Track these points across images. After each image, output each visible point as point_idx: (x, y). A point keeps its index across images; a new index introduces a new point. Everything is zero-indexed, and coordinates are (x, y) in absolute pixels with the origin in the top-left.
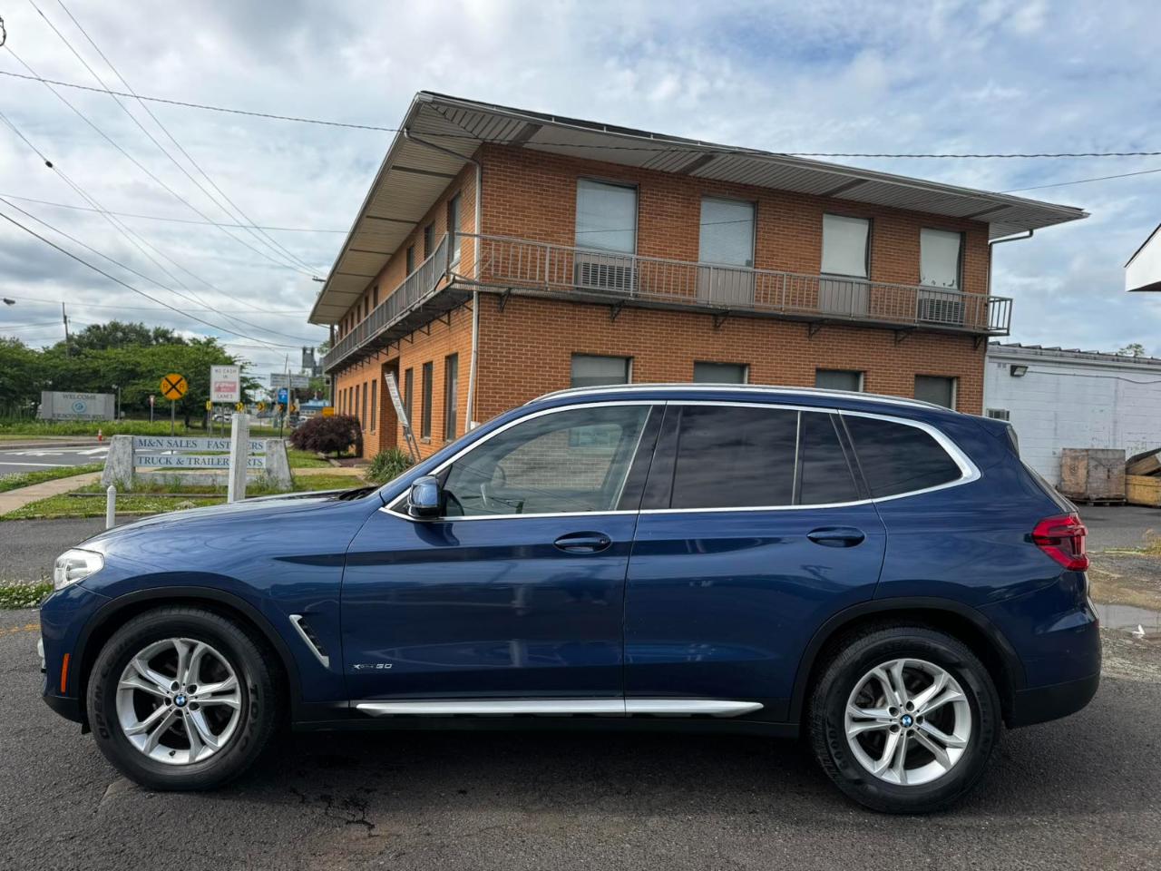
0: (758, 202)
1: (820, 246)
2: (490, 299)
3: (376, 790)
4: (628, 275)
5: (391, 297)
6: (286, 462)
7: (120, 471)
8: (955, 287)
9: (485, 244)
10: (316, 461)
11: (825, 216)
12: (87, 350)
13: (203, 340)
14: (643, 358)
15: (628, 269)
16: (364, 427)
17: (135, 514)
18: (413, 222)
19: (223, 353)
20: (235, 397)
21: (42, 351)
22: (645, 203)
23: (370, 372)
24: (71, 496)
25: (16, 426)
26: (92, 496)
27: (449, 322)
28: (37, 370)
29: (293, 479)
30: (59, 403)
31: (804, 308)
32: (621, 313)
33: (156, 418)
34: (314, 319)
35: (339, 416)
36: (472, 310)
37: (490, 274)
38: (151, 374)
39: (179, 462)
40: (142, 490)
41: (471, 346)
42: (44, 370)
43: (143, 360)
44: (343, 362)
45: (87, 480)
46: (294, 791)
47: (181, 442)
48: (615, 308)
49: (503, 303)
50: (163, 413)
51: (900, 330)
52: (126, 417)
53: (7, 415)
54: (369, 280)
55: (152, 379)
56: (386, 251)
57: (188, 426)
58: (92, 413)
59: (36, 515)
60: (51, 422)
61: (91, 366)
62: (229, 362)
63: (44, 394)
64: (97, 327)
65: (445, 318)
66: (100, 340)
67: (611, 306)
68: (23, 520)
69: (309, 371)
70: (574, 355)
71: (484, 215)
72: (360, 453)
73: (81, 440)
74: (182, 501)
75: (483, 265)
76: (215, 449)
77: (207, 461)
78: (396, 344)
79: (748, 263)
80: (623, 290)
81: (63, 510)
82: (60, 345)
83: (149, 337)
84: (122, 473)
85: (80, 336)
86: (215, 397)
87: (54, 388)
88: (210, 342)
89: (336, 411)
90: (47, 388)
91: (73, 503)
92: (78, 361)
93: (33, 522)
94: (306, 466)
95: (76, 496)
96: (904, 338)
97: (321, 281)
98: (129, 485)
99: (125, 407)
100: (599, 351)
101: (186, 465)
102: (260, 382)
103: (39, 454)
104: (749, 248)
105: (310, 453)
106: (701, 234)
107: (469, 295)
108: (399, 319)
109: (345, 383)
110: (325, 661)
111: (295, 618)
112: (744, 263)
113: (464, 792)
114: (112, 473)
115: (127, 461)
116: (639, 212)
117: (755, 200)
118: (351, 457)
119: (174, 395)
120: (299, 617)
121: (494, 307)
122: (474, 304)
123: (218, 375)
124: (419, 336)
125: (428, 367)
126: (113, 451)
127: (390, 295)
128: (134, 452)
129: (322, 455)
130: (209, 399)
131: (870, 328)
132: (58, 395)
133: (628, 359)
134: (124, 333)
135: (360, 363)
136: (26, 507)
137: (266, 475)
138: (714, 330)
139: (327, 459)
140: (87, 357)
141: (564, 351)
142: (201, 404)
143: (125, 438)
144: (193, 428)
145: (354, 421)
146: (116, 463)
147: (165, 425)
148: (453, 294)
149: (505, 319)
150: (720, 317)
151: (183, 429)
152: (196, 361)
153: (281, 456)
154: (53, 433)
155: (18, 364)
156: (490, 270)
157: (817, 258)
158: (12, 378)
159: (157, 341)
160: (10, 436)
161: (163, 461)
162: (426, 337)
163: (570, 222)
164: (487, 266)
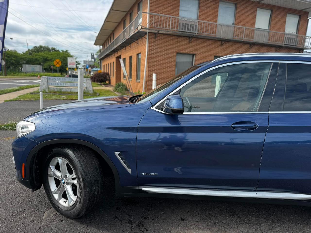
0: (237, 4)
1: (255, 19)
2: (152, 35)
3: (148, 218)
4: (196, 27)
5: (119, 36)
6: (91, 85)
7: (44, 87)
8: (295, 33)
9: (151, 16)
10: (98, 85)
11: (258, 9)
12: (34, 53)
13: (65, 51)
14: (198, 55)
15: (196, 25)
16: (111, 76)
17: (49, 100)
18: (126, 12)
19: (70, 54)
20: (75, 67)
21: (22, 53)
22: (201, 3)
23: (113, 60)
24: (31, 94)
25: (17, 74)
26: (37, 94)
27: (138, 43)
28: (21, 58)
29: (93, 90)
30: (27, 68)
31: (250, 39)
32: (193, 40)
33: (53, 72)
34: (96, 44)
35: (103, 72)
36: (146, 38)
37: (152, 26)
38: (51, 60)
39: (61, 84)
40: (51, 92)
41: (146, 50)
42: (23, 58)
43: (49, 56)
44: (104, 57)
45: (35, 89)
46: (117, 218)
47: (61, 79)
48: (191, 38)
49: (156, 36)
50: (55, 71)
51: (277, 47)
52: (45, 72)
53: (14, 71)
54: (111, 31)
55: (52, 61)
56: (117, 22)
57: (62, 74)
58: (36, 70)
59: (21, 99)
60: (26, 73)
61: (35, 57)
62: (72, 56)
63: (23, 65)
64: (36, 47)
65: (137, 42)
66: (37, 50)
67: (189, 37)
68: (17, 101)
69: (93, 60)
70: (177, 53)
71: (151, 6)
72: (110, 83)
73: (34, 78)
74: (62, 96)
75: (150, 23)
76: (71, 81)
77: (69, 84)
78: (120, 51)
79: (233, 24)
80: (194, 32)
81: (29, 98)
82: (27, 52)
83: (50, 50)
84: (45, 87)
85: (32, 49)
86: (69, 66)
87: (26, 63)
88: (66, 51)
89: (102, 71)
90: (24, 63)
91: (32, 96)
92: (32, 56)
93: (20, 101)
94: (95, 86)
95: (32, 94)
96: (278, 50)
97: (97, 33)
98: (47, 91)
99: (45, 69)
100: (185, 52)
101: (63, 85)
102: (80, 63)
103: (23, 81)
104: (233, 18)
105: (95, 83)
106: (218, 14)
107: (145, 33)
108: (122, 43)
109: (104, 63)
110: (129, 171)
111: (117, 153)
112: (231, 24)
113: (183, 220)
114: (42, 87)
115: (46, 84)
116: (200, 6)
117: (236, 3)
118: (107, 84)
119: (58, 66)
120: (119, 153)
121: (153, 37)
122: (147, 36)
123: (69, 60)
124: (128, 48)
125: (131, 58)
126: (42, 81)
127: (119, 35)
128: (48, 82)
129: (99, 83)
130: (67, 67)
131: (269, 46)
132: (27, 65)
133: (193, 55)
134: (44, 49)
135: (109, 57)
136: (18, 97)
137: (86, 89)
138: (221, 46)
139: (101, 85)
140: (34, 55)
141: (174, 52)
142: (65, 69)
143: (45, 77)
144: (63, 75)
145: (108, 74)
146: (43, 84)
147: (56, 74)
148: (140, 33)
149: (156, 41)
150: (223, 41)
151: (61, 76)
152: (63, 56)
153: (90, 84)
154: (26, 76)
155: (16, 57)
156: (153, 25)
157: (254, 23)
158: (14, 60)
159: (52, 51)
160: (15, 77)
161: (56, 84)
162: (130, 48)
163: (177, 9)
164: (151, 24)
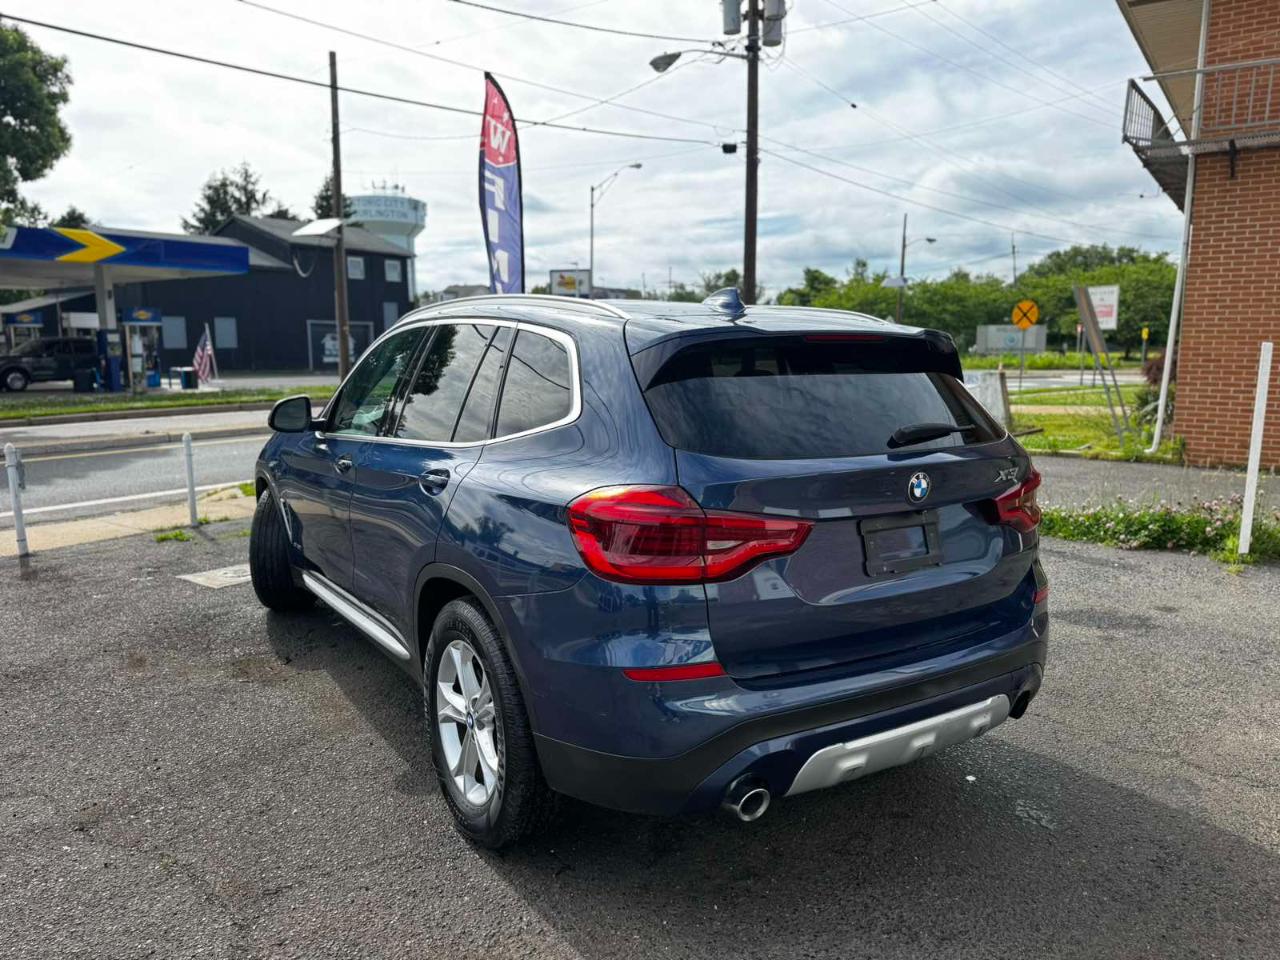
2: (1213, 161)
9: (1211, 79)
20: (1112, 324)
30: (993, 336)
37: (1215, 125)
49: (1235, 164)
58: (1022, 345)
60: (982, 356)
63: (980, 329)
66: (1054, 266)
75: (1207, 113)
87: (991, 321)
121: (1219, 174)
122: (1189, 174)
123: (1094, 298)
132: (992, 328)
134: (1085, 257)
149: (1239, 187)
156: (1217, 117)
164: (1211, 113)
